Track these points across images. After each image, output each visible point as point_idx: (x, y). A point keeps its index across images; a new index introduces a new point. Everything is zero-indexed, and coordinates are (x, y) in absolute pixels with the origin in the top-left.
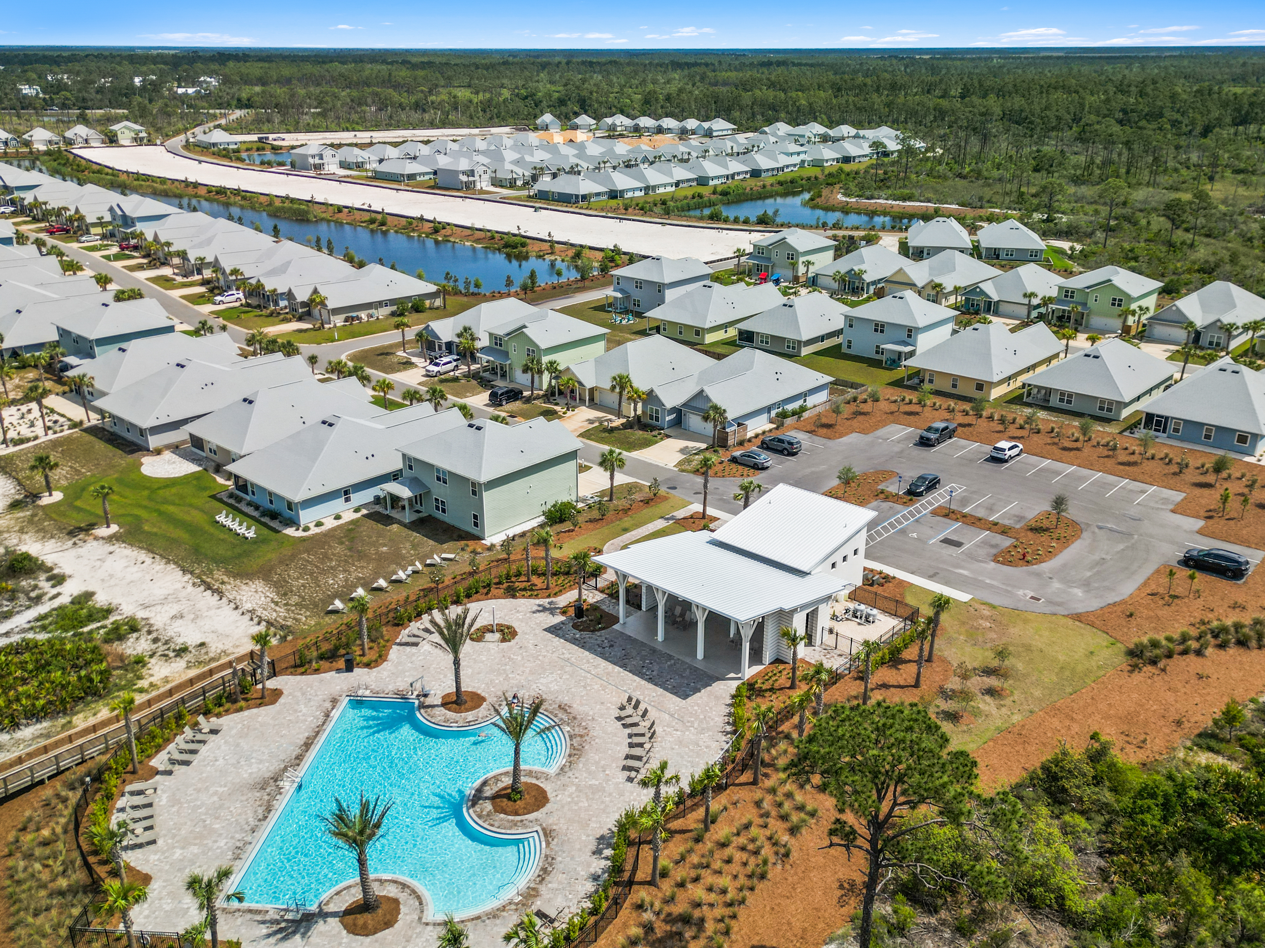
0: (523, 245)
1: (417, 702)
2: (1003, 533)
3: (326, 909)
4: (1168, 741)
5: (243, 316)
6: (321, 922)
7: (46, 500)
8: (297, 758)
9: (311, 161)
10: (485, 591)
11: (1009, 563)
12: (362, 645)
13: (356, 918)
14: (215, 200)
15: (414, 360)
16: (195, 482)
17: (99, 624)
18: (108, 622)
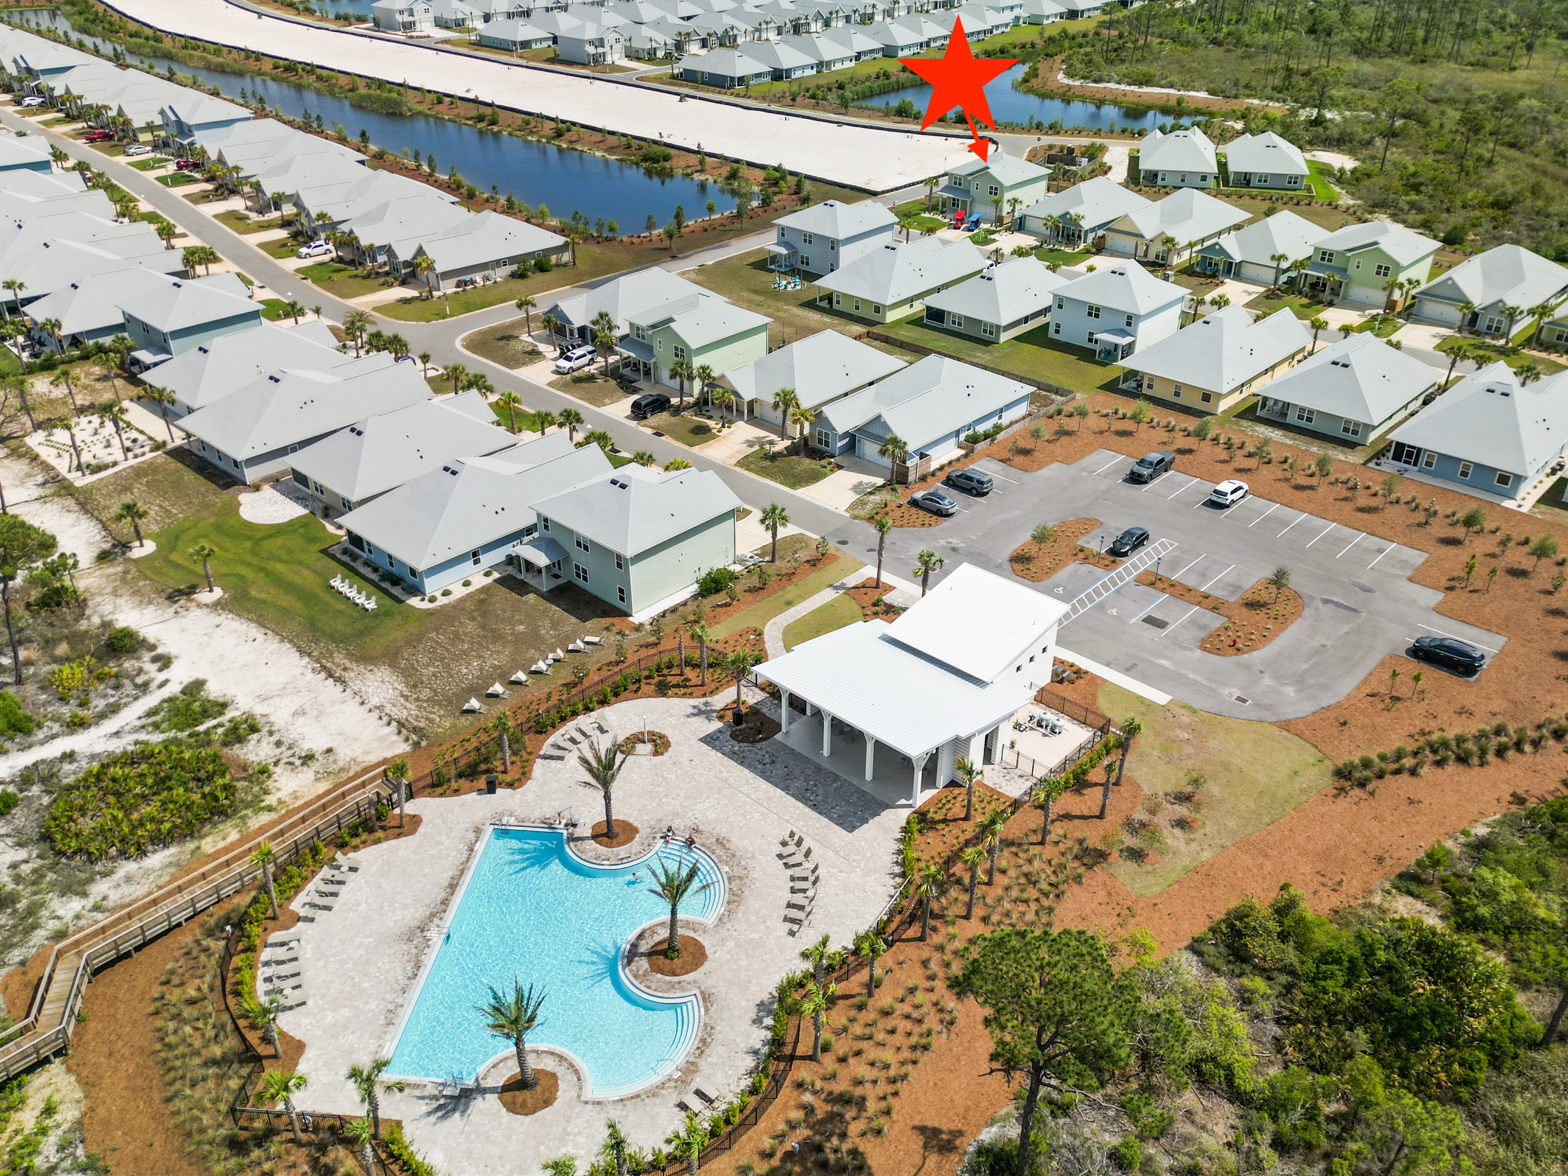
0: (667, 158)
1: (565, 832)
2: (1214, 609)
3: (485, 1084)
4: (1366, 883)
5: (336, 277)
6: (480, 1099)
7: (137, 552)
8: (443, 903)
9: (399, 18)
10: (635, 687)
11: (1217, 651)
12: (503, 759)
13: (514, 1097)
14: (285, 80)
15: (542, 347)
16: (302, 530)
17: (214, 722)
18: (224, 719)
